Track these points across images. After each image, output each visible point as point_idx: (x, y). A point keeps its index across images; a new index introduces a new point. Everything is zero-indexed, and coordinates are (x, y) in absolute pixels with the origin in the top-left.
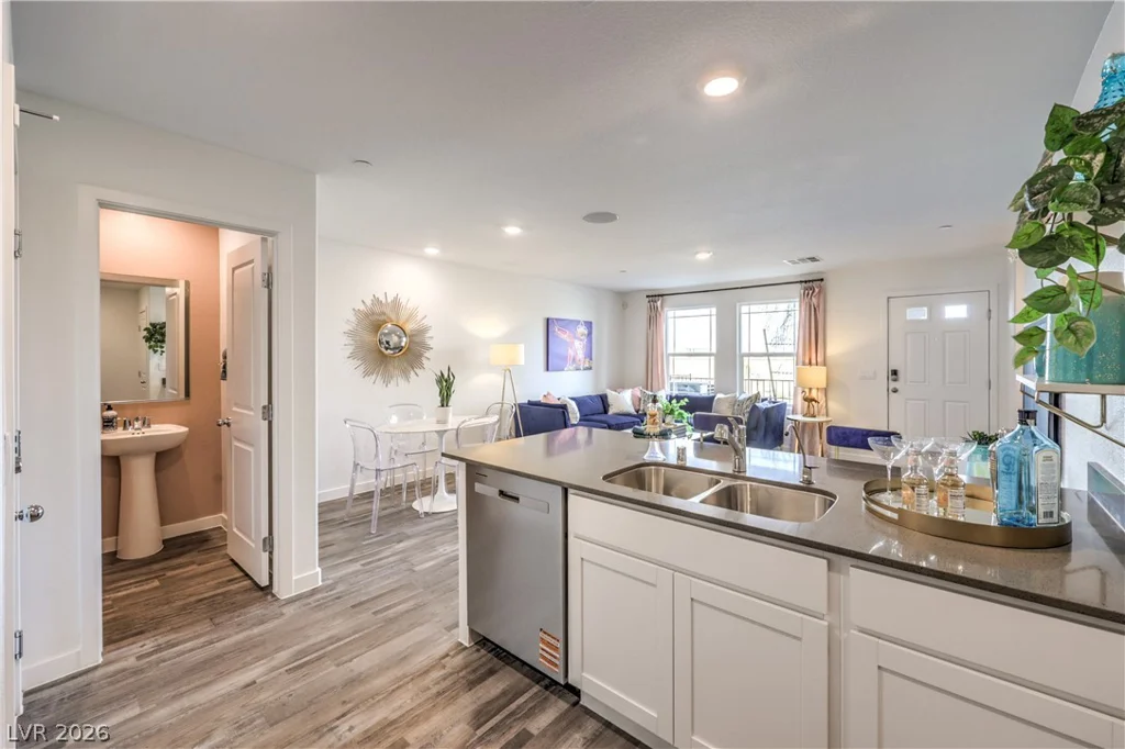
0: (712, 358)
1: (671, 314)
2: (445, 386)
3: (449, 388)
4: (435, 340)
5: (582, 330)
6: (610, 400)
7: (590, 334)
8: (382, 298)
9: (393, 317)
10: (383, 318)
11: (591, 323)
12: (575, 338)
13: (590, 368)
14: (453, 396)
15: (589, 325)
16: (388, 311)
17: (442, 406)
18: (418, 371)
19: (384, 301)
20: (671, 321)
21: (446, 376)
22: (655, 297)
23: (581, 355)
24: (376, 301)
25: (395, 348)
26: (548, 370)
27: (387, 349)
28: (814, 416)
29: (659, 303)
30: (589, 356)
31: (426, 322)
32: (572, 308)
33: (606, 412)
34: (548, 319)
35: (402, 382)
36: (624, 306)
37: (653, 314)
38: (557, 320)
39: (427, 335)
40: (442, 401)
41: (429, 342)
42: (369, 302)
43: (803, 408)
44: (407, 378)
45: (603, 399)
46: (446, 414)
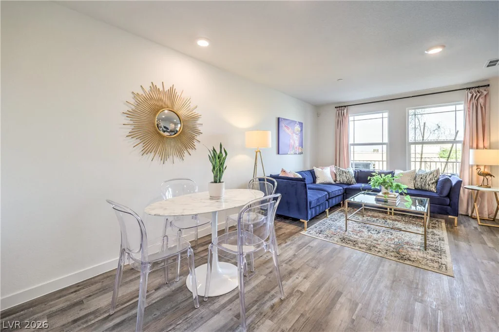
0: (385, 146)
1: (351, 118)
2: (218, 161)
3: (222, 164)
4: (205, 126)
5: (297, 128)
6: (317, 174)
7: (302, 130)
8: (160, 86)
9: (168, 103)
10: (160, 103)
11: (302, 123)
12: (294, 132)
13: (301, 153)
14: (225, 172)
15: (301, 124)
16: (165, 99)
17: (215, 182)
18: (190, 151)
19: (161, 89)
20: (351, 124)
21: (218, 152)
22: (342, 108)
23: (297, 144)
24: (154, 88)
25: (171, 131)
26: (278, 153)
27: (164, 131)
28: (490, 187)
29: (345, 111)
30: (301, 145)
31: (197, 112)
32: (292, 113)
33: (314, 182)
34: (279, 119)
35: (177, 160)
36: (318, 115)
37: (340, 119)
38: (284, 119)
39: (199, 122)
40: (216, 177)
41: (200, 128)
42: (147, 89)
43: (478, 180)
44: (182, 157)
45: (312, 173)
46: (220, 190)
